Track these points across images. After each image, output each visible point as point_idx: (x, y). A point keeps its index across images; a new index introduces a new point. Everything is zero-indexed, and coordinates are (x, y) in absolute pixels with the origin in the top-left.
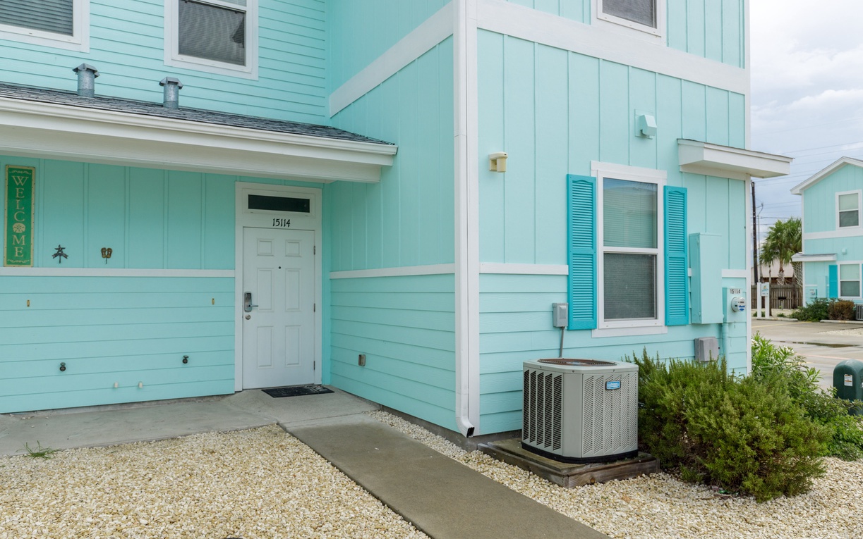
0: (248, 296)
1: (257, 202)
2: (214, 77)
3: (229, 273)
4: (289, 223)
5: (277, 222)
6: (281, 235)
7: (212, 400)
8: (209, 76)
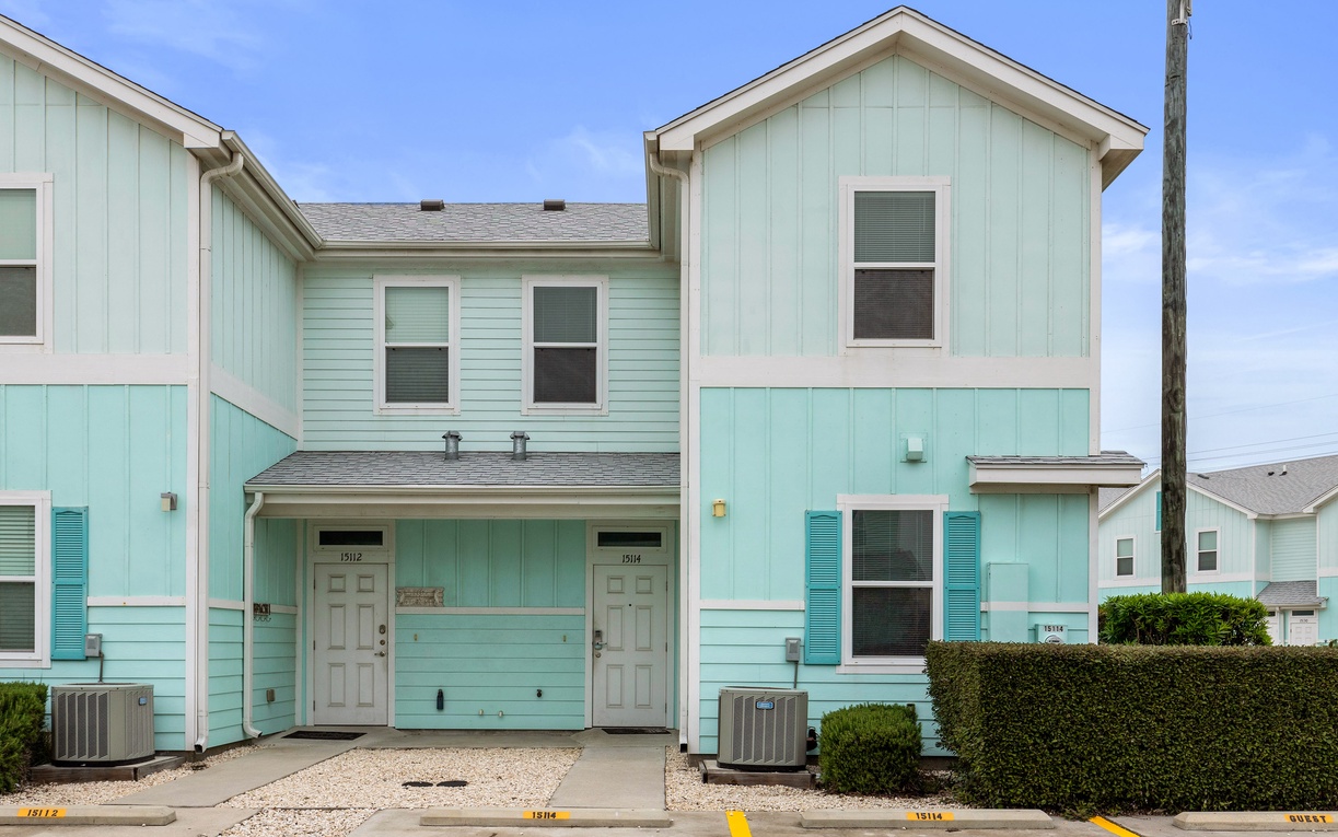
0: (597, 634)
1: (607, 539)
2: (566, 419)
3: (580, 611)
4: (639, 559)
5: (628, 559)
6: (631, 572)
7: (563, 734)
8: (562, 419)
